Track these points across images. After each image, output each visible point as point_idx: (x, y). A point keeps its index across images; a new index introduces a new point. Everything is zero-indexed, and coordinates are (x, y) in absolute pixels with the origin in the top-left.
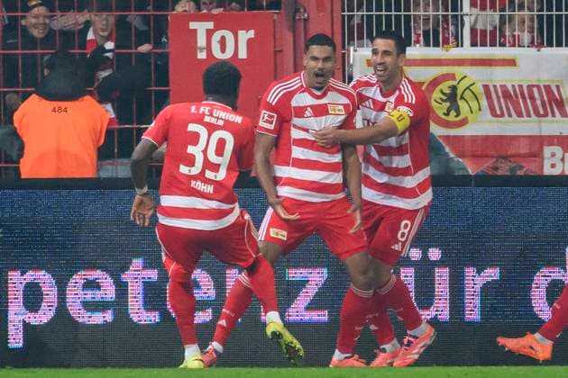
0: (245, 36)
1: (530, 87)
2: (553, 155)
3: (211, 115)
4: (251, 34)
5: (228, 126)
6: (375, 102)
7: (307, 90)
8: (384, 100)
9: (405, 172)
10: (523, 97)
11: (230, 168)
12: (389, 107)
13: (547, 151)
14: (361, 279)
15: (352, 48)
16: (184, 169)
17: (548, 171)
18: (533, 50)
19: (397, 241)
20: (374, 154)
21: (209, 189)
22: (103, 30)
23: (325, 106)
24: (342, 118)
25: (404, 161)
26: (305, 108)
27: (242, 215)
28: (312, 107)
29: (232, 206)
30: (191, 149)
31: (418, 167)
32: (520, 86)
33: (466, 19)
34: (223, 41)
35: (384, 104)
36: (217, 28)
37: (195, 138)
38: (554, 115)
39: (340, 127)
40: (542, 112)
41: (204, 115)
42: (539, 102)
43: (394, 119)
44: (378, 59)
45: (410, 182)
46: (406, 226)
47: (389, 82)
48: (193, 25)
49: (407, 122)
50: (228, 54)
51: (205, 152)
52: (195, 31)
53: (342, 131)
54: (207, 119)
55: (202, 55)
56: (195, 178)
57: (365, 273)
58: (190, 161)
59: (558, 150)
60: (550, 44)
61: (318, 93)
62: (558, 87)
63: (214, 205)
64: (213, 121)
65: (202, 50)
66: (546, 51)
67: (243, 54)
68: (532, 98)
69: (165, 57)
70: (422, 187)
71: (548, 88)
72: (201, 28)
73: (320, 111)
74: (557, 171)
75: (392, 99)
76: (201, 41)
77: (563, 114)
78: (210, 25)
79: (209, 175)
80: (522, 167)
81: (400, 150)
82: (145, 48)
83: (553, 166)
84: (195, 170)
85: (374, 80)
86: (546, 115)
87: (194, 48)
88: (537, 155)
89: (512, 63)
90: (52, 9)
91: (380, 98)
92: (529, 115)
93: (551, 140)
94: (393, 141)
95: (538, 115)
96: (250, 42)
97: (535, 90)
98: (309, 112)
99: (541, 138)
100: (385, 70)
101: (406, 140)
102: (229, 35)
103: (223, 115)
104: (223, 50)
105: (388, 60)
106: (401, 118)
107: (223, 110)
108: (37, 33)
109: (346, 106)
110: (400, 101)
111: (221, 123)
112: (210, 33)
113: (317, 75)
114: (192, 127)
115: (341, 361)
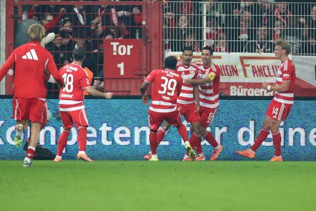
0: (130, 47)
1: (226, 66)
2: (233, 89)
3: (169, 74)
4: (132, 47)
5: (174, 78)
6: (201, 70)
7: (183, 66)
8: (205, 70)
9: (211, 95)
10: (224, 69)
11: (175, 92)
12: (207, 73)
13: (232, 87)
14: (197, 131)
15: (166, 52)
16: (160, 92)
17: (232, 94)
18: (227, 53)
19: (208, 120)
20: (200, 88)
21: (168, 99)
22: (81, 45)
23: (189, 71)
24: (193, 75)
25: (210, 91)
26: (182, 72)
27: (177, 109)
28: (184, 71)
29: (174, 105)
30: (162, 85)
31: (215, 93)
32: (223, 66)
33: (205, 43)
34: (122, 49)
35: (205, 72)
36: (120, 44)
37: (163, 82)
38: (234, 75)
39: (193, 78)
40: (230, 74)
41: (166, 73)
42: (229, 71)
43: (210, 76)
44: (204, 56)
45: (212, 99)
46: (211, 115)
47: (207, 65)
48: (112, 43)
49: (214, 77)
50: (124, 53)
51: (167, 86)
52: (113, 46)
53: (193, 80)
54: (168, 75)
55: (115, 54)
56: (164, 95)
57: (199, 129)
58: (162, 89)
59: (235, 87)
60: (233, 51)
61: (186, 67)
62: (235, 66)
63: (170, 104)
64: (170, 76)
65: (115, 52)
66: (231, 54)
67: (129, 53)
68: (227, 70)
69: (102, 54)
70: (216, 101)
71: (232, 66)
72: (115, 44)
73: (187, 73)
74: (234, 95)
75: (208, 70)
76: (115, 49)
77: (237, 75)
78: (118, 43)
79: (169, 94)
80: (223, 93)
81: (210, 88)
82: (96, 51)
83: (233, 93)
84: (164, 92)
85: (202, 63)
86: (231, 75)
87: (112, 51)
88: (228, 89)
89: (220, 57)
90: (63, 38)
91: (203, 69)
92: (225, 75)
93: (233, 84)
94: (208, 85)
95: (229, 75)
96: (131, 49)
97: (228, 67)
98: (183, 73)
99: (229, 83)
100: (206, 60)
101: (212, 84)
102: (124, 47)
103: (172, 74)
104: (122, 52)
105: (207, 57)
106: (212, 76)
107: (173, 72)
108: (58, 45)
109: (195, 71)
110: (211, 71)
111: (172, 76)
112: (118, 46)
113: (187, 61)
114: (163, 78)
115: (187, 159)
